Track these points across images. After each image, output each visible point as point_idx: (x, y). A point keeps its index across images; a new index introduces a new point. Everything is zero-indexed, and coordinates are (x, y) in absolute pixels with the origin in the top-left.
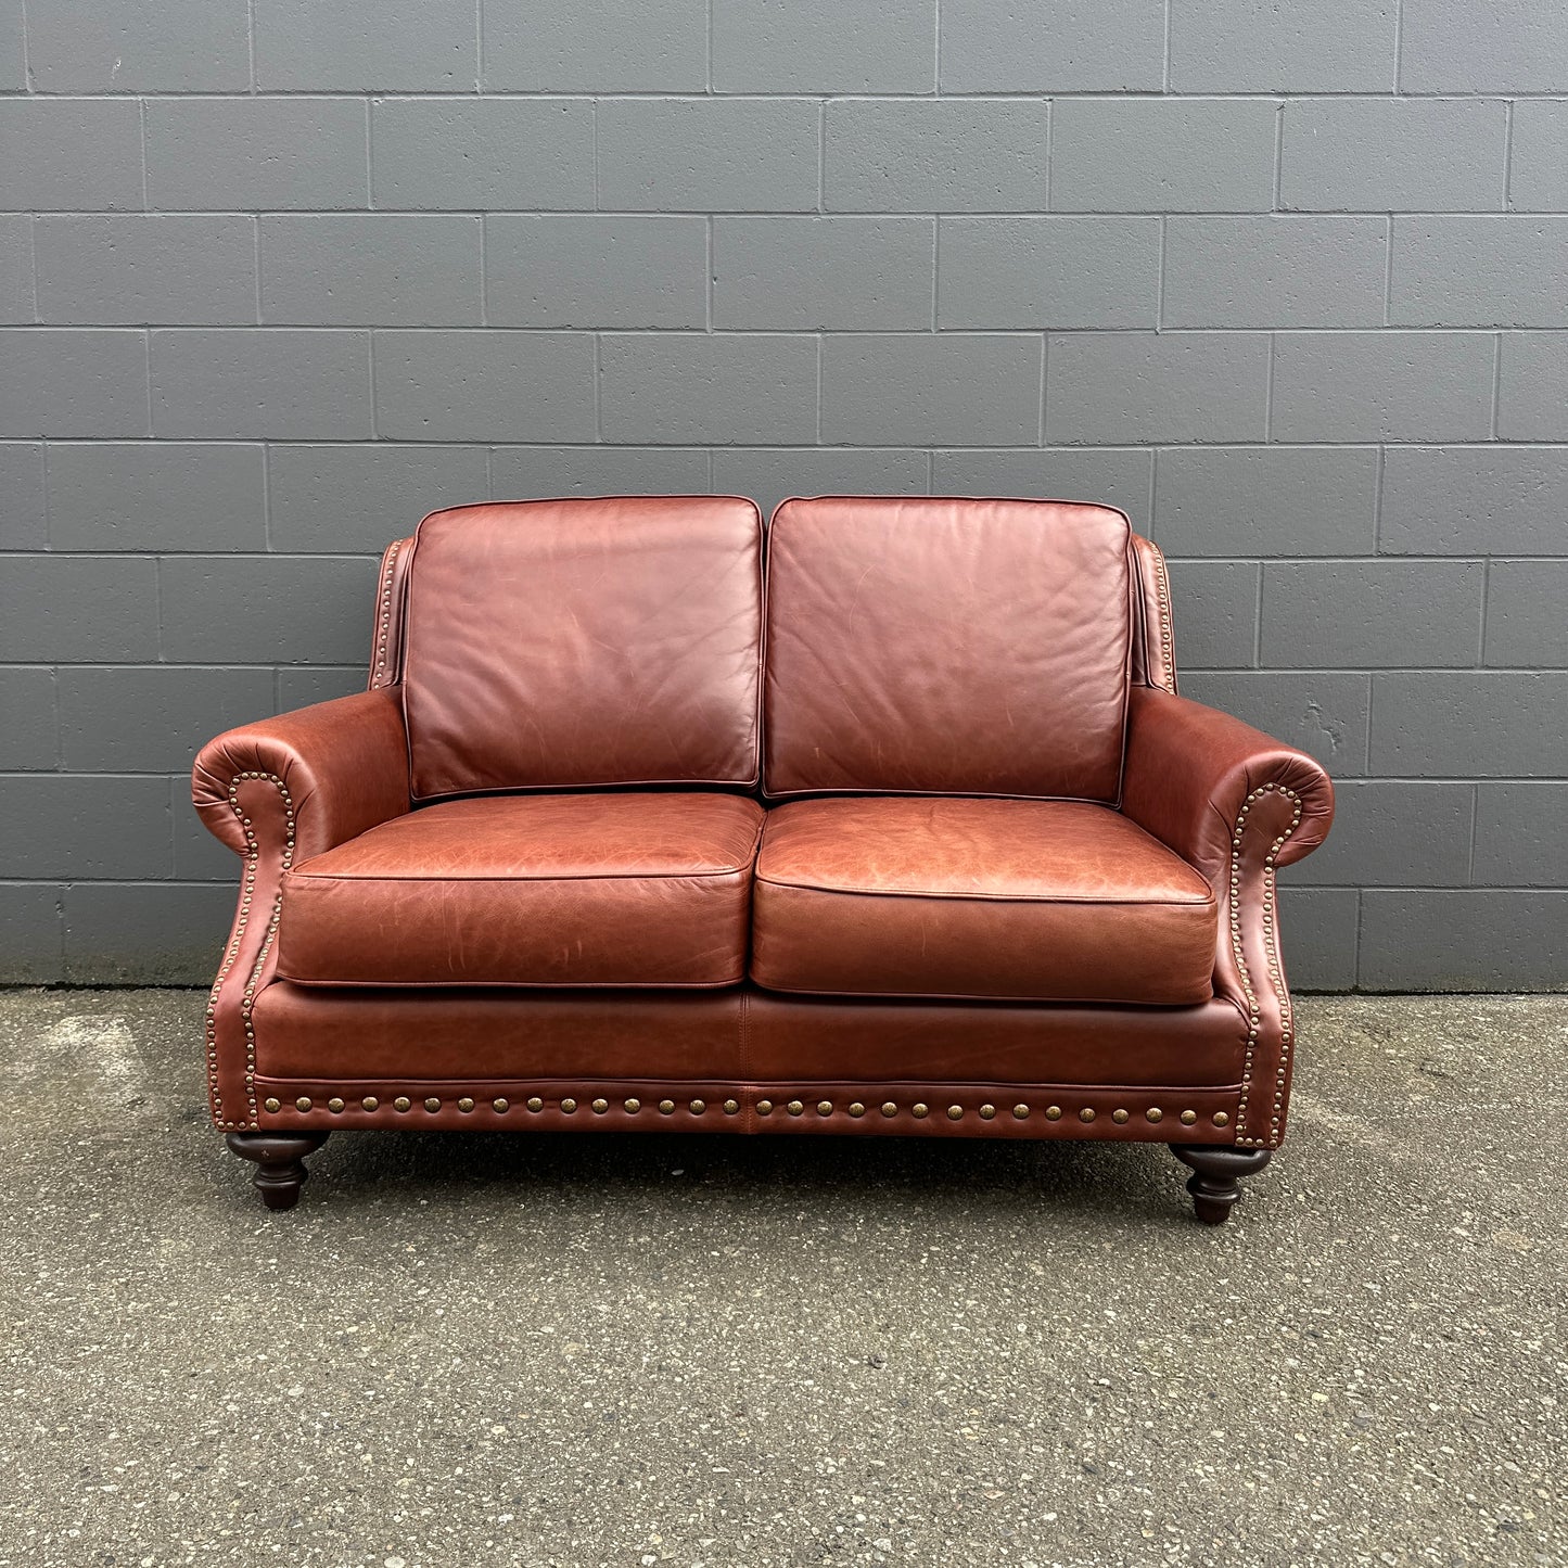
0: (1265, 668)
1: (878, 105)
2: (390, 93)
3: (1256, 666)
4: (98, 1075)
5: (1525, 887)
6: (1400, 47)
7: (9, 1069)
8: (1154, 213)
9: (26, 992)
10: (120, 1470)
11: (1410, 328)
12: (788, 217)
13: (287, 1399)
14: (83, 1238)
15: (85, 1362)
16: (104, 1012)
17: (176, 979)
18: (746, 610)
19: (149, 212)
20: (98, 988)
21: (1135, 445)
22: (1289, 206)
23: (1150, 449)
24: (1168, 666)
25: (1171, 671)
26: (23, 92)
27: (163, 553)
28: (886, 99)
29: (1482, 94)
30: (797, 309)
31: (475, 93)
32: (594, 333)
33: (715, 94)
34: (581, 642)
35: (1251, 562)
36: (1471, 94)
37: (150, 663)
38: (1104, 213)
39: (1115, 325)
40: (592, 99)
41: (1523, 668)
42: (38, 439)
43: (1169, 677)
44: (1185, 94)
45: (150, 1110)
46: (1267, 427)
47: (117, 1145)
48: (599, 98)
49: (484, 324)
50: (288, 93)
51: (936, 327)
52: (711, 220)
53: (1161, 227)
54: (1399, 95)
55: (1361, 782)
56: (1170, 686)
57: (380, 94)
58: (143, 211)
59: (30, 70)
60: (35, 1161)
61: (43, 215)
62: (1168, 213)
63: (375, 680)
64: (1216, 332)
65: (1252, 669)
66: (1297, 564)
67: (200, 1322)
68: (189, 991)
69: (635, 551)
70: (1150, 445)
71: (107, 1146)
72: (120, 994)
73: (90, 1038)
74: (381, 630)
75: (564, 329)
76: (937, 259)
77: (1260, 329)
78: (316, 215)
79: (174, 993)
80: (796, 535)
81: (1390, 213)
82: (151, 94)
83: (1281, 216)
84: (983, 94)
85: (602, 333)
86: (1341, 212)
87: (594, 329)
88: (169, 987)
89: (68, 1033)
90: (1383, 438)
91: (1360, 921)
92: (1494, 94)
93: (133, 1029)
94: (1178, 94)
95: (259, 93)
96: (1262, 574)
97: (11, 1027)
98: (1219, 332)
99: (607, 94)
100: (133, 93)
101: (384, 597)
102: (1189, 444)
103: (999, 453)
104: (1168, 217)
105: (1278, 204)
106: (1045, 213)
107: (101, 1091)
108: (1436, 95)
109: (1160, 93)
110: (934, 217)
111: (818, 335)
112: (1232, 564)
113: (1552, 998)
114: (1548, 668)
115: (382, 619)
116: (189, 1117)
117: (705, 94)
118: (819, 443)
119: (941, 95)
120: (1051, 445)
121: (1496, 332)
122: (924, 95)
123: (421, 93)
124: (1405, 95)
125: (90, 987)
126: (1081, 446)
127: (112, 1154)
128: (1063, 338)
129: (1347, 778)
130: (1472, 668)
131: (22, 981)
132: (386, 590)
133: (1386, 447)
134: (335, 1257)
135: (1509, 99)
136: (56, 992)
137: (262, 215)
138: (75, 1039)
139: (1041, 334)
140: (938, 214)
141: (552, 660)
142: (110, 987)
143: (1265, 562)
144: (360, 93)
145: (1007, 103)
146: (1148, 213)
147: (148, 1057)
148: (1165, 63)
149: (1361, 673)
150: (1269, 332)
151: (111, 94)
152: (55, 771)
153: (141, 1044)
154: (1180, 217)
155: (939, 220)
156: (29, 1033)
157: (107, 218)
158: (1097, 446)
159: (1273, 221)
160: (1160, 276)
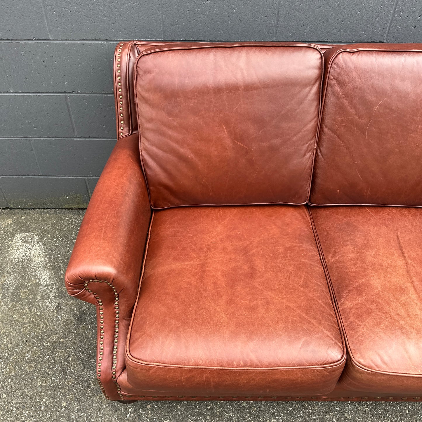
4: (39, 285)
16: (29, 230)
18: (311, 121)
34: (228, 142)
47: (59, 345)
60: (31, 360)
63: (120, 130)
69: (257, 88)
71: (56, 345)
73: (28, 252)
74: (119, 105)
80: (345, 78)
89: (19, 247)
93: (43, 245)
101: (118, 86)
115: (119, 99)
127: (59, 352)
132: (118, 83)
136: (7, 212)
138: (23, 253)
141: (214, 151)
147: (54, 269)
156: (4, 248)
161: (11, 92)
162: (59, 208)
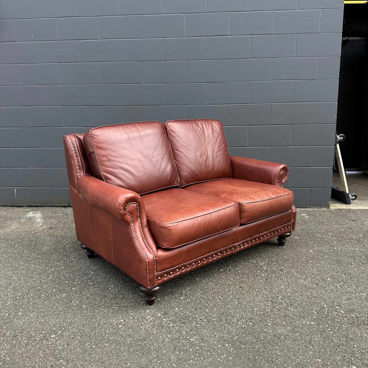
0: (249, 147)
1: (174, 39)
2: (82, 40)
3: (248, 146)
4: (36, 222)
5: (300, 188)
6: (275, 25)
7: (20, 220)
8: (227, 59)
9: (23, 207)
10: (36, 277)
11: (277, 80)
12: (157, 61)
13: (61, 269)
14: (32, 247)
15: (32, 264)
16: (37, 211)
17: (50, 205)
19: (39, 63)
20: (36, 206)
21: (224, 104)
22: (253, 57)
23: (227, 105)
26: (16, 41)
27: (45, 127)
28: (175, 38)
29: (291, 34)
30: (160, 79)
31: (98, 39)
32: (122, 84)
33: (143, 38)
35: (246, 126)
36: (289, 34)
37: (43, 147)
38: (217, 59)
39: (220, 81)
40: (120, 40)
41: (299, 146)
42: (21, 106)
44: (233, 35)
45: (44, 227)
46: (249, 101)
47: (38, 233)
50: (64, 40)
51: (186, 82)
52: (143, 62)
53: (228, 62)
54: (275, 34)
57: (81, 40)
58: (38, 63)
59: (17, 37)
60: (24, 235)
61: (20, 64)
64: (239, 82)
65: (247, 147)
66: (255, 127)
67: (49, 259)
68: (52, 207)
70: (227, 104)
71: (37, 233)
72: (40, 208)
73: (34, 215)
75: (116, 84)
76: (186, 69)
77: (248, 81)
78: (70, 63)
79: (50, 207)
81: (273, 58)
82: (39, 41)
83: (252, 59)
84: (194, 37)
85: (123, 84)
86: (263, 58)
88: (49, 206)
89: (31, 214)
90: (272, 102)
92: (294, 34)
93: (42, 214)
94: (231, 36)
95: (59, 40)
96: (249, 129)
97: (21, 213)
99: (123, 39)
100: (36, 41)
102: (234, 104)
103: (198, 106)
104: (230, 60)
105: (251, 56)
106: (206, 60)
107: (36, 224)
108: (282, 34)
109: (228, 35)
110: (185, 61)
111: (164, 84)
112: (243, 127)
113: (305, 209)
114: (305, 146)
116: (51, 228)
117: (141, 38)
118: (164, 105)
119: (186, 37)
120: (208, 105)
121: (294, 81)
122: (183, 37)
123: (88, 39)
124: (276, 34)
125: (35, 206)
126: (214, 104)
127: (37, 234)
128: (210, 84)
130: (289, 146)
131: (23, 205)
133: (272, 104)
134: (72, 250)
135: (296, 34)
136: (29, 207)
137: (60, 63)
138: (32, 215)
139: (206, 83)
140: (186, 60)
142: (38, 206)
143: (249, 126)
144: (77, 40)
145: (198, 38)
146: (226, 59)
147: (44, 219)
148: (229, 29)
149: (267, 147)
151: (32, 41)
152: (27, 167)
153: (43, 216)
154: (232, 60)
155: (186, 62)
156: (24, 214)
157: (32, 65)
158: (217, 104)
159: (250, 60)
160: (228, 71)
161: (45, 147)
162: (54, 206)
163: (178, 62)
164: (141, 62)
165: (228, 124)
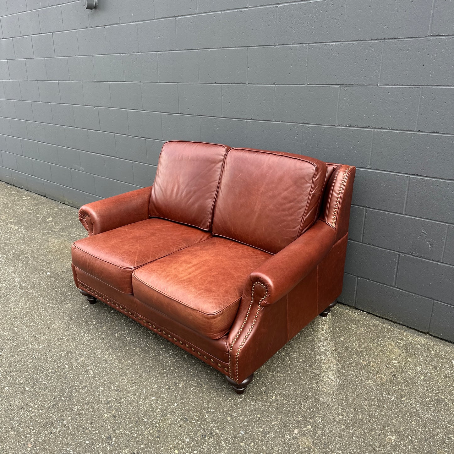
0: (407, 215)
1: (293, 6)
2: (180, 16)
3: (404, 214)
8: (381, 39)
12: (267, 47)
14: (62, 298)
19: (140, 53)
21: (367, 128)
22: (435, 33)
23: (372, 130)
24: (335, 216)
25: (336, 218)
26: (119, 24)
28: (295, 3)
30: (269, 77)
31: (196, 14)
32: (221, 85)
33: (250, 8)
35: (406, 175)
38: (363, 40)
39: (363, 83)
40: (220, 12)
42: (126, 109)
43: (334, 220)
46: (416, 125)
48: (222, 12)
49: (199, 82)
50: (161, 18)
51: (306, 83)
52: (248, 49)
53: (383, 44)
55: (439, 264)
56: (334, 223)
57: (177, 16)
59: (120, 18)
61: (124, 54)
62: (386, 39)
64: (400, 87)
66: (423, 179)
70: (372, 128)
75: (215, 83)
77: (418, 86)
78: (167, 52)
82: (138, 22)
83: (432, 38)
85: (223, 85)
87: (221, 84)
91: (432, 311)
95: (156, 19)
96: (409, 180)
98: (402, 86)
99: (224, 11)
100: (135, 22)
102: (387, 129)
103: (323, 127)
104: (386, 41)
106: (342, 41)
110: (307, 45)
111: (274, 85)
112: (398, 175)
117: (247, 8)
118: (273, 120)
120: (340, 126)
123: (185, 15)
126: (349, 127)
128: (346, 88)
129: (433, 261)
134: (84, 319)
137: (158, 53)
139: (339, 86)
140: (309, 43)
143: (411, 176)
144: (174, 17)
146: (378, 40)
149: (444, 224)
150: (421, 87)
151: (133, 22)
152: (133, 184)
154: (391, 40)
155: (309, 46)
157: (133, 55)
158: (354, 127)
159: (428, 40)
160: (381, 64)
163: (297, 47)
164: (245, 48)
165: (370, 165)
